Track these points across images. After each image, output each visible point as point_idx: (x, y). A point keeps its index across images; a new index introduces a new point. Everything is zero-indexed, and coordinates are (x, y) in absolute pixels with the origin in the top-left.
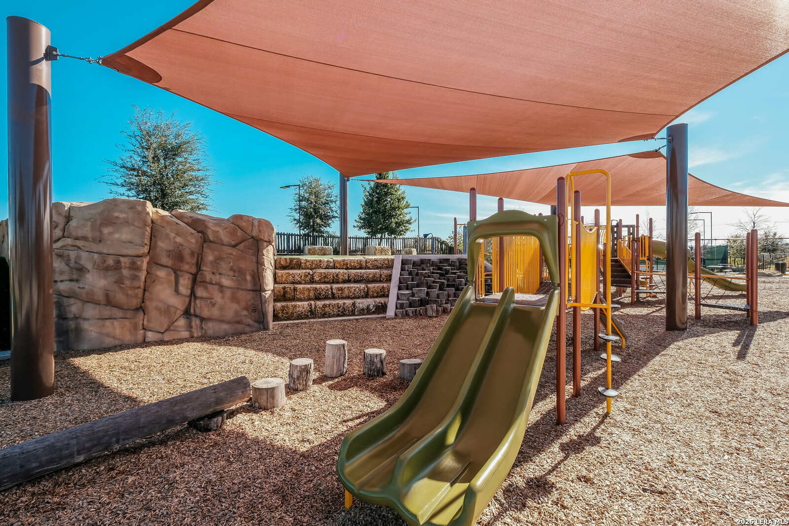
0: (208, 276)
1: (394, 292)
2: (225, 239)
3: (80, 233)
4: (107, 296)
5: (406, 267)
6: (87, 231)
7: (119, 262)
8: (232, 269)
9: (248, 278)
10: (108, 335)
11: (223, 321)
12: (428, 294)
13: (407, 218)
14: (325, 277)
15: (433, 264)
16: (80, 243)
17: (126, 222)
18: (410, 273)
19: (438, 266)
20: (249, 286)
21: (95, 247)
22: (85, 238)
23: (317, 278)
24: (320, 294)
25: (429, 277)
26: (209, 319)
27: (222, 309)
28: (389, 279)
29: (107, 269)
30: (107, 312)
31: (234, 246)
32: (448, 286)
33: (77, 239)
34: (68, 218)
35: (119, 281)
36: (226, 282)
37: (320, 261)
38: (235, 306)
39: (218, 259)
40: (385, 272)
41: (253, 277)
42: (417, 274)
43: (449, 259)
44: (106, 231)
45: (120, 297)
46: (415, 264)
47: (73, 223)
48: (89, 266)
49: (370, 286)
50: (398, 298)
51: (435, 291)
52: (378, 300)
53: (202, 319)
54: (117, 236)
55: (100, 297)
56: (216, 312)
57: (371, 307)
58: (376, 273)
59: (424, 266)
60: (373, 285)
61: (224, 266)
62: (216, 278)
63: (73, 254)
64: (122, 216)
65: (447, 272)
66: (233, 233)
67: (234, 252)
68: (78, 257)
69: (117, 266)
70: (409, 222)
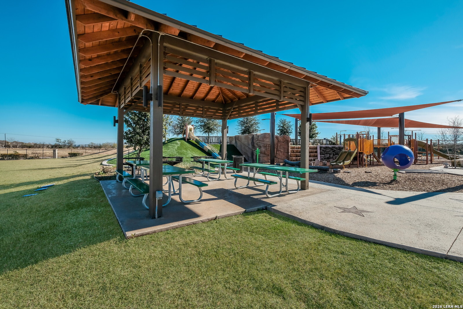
0: (279, 149)
1: (319, 156)
2: (282, 141)
3: (260, 140)
4: (264, 152)
5: (322, 149)
6: (261, 139)
7: (266, 145)
8: (283, 148)
9: (286, 150)
10: (264, 160)
11: (281, 159)
12: (329, 156)
13: (317, 132)
14: (297, 151)
15: (330, 148)
16: (260, 142)
17: (268, 138)
18: (323, 151)
19: (332, 149)
20: (286, 152)
21: (263, 143)
22: (261, 141)
23: (295, 151)
24: (297, 155)
25: (329, 152)
26: (279, 159)
27: (281, 157)
28: (316, 152)
29: (265, 147)
30: (264, 155)
31: (283, 142)
32: (336, 154)
33: (260, 141)
34: (258, 137)
35: (266, 149)
36: (282, 150)
37: (295, 147)
38: (284, 156)
39: (281, 145)
40: (315, 150)
41: (287, 150)
42: (325, 151)
43: (335, 147)
44: (265, 139)
45: (266, 152)
46: (324, 148)
47: (259, 138)
48: (262, 146)
49: (311, 154)
50: (320, 157)
51: (332, 156)
52: (314, 158)
53: (278, 158)
54: (266, 140)
55: (263, 152)
56: (280, 157)
57: (312, 159)
58: (312, 150)
59: (327, 149)
60: (312, 154)
61: (282, 147)
62: (280, 150)
63: (259, 144)
64: (267, 136)
65: (335, 150)
66: (283, 139)
67: (283, 144)
68: (260, 144)
69: (266, 146)
70: (317, 134)
